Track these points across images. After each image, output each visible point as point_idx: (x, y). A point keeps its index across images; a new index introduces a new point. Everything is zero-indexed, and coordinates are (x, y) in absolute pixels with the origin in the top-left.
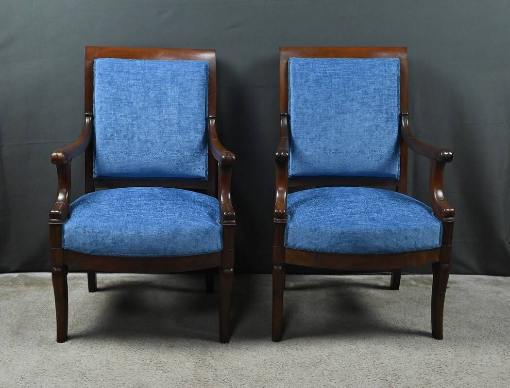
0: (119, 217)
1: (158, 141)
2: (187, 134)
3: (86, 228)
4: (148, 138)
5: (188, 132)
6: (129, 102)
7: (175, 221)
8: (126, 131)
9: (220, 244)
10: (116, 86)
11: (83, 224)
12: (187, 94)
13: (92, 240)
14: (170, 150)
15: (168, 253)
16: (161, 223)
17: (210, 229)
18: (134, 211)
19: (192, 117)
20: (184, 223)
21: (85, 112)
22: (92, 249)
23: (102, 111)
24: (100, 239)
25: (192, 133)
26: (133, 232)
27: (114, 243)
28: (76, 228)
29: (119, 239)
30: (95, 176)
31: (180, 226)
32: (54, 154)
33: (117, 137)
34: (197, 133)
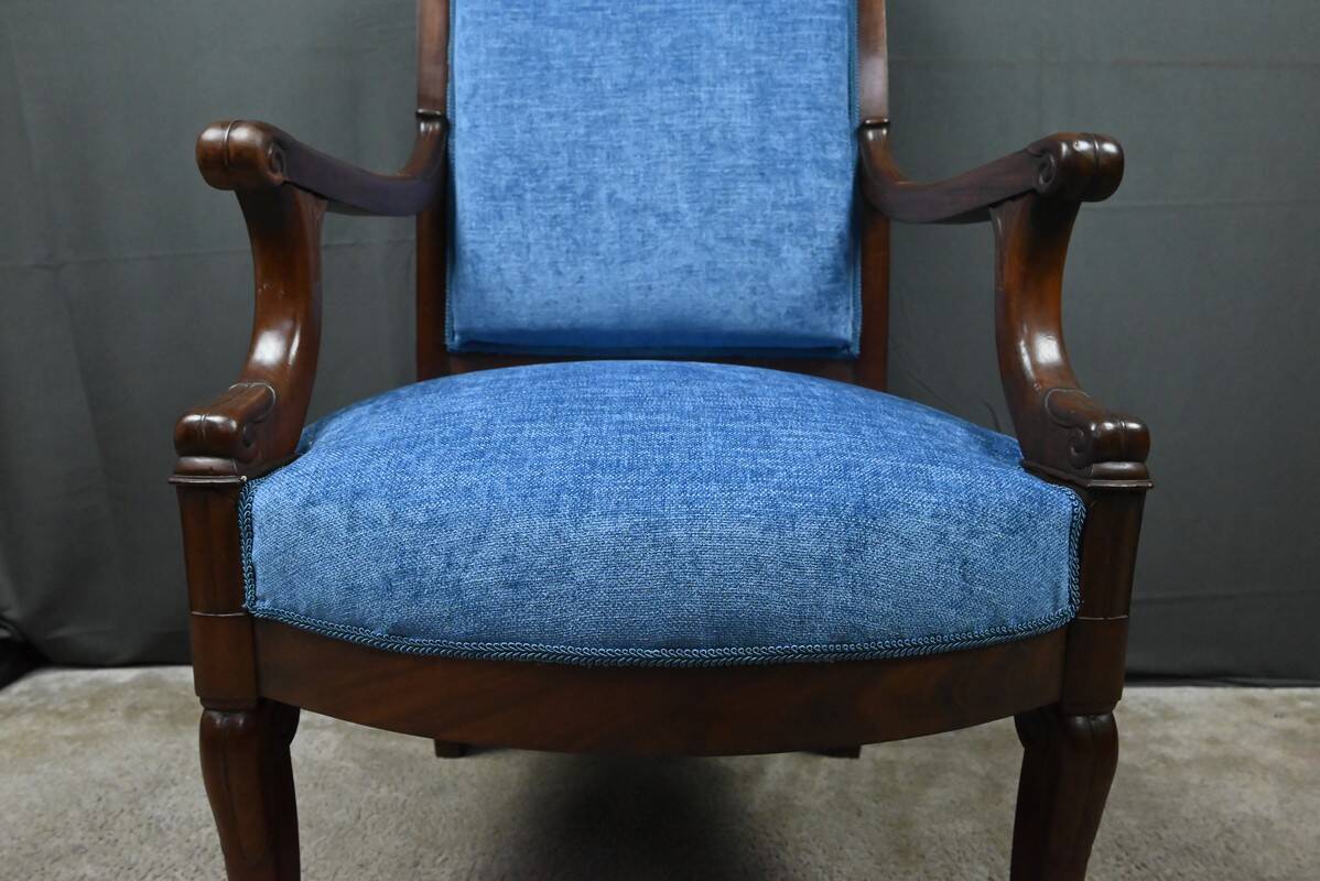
0: (540, 445)
1: (684, 206)
2: (792, 178)
3: (359, 503)
4: (646, 196)
5: (794, 173)
6: (576, 65)
7: (847, 466)
8: (566, 170)
9: (1065, 586)
10: (529, 10)
11: (349, 479)
12: (788, 34)
13: (394, 566)
14: (729, 239)
15: (817, 641)
16: (771, 472)
17: (1026, 507)
18: (618, 417)
19: (808, 121)
20: (895, 473)
21: (419, 107)
22: (391, 617)
23: (478, 99)
24: (437, 563)
25: (811, 179)
26: (623, 523)
27: (515, 585)
28: (310, 502)
29: (544, 559)
30: (453, 342)
31: (879, 487)
32: (212, 135)
33: (533, 189)
34: (827, 176)
